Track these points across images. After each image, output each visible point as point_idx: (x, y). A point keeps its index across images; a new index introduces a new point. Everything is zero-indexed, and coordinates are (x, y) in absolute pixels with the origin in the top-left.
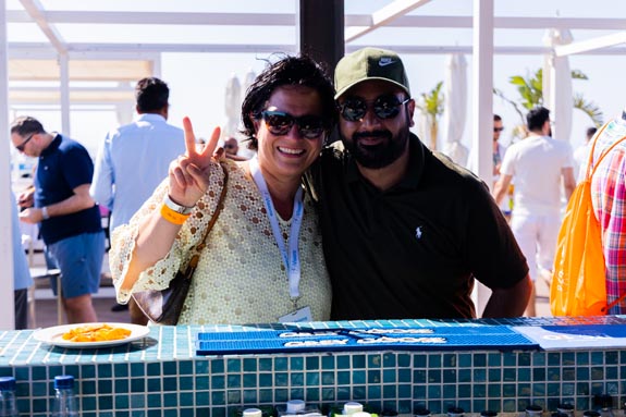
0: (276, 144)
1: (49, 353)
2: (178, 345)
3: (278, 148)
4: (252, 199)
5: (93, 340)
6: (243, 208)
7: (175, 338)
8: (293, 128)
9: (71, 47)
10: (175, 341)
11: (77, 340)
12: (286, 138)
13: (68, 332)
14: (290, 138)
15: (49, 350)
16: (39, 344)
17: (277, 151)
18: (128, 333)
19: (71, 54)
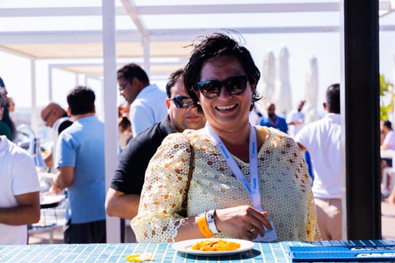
0: (215, 105)
1: (185, 259)
2: (276, 255)
3: (216, 108)
4: (215, 155)
5: (215, 250)
6: (210, 163)
7: (272, 250)
8: (222, 90)
9: (152, 33)
10: (273, 252)
11: (204, 250)
12: (219, 99)
13: (196, 244)
14: (222, 98)
15: (184, 257)
16: (176, 252)
17: (216, 111)
18: (238, 246)
19: (152, 37)
